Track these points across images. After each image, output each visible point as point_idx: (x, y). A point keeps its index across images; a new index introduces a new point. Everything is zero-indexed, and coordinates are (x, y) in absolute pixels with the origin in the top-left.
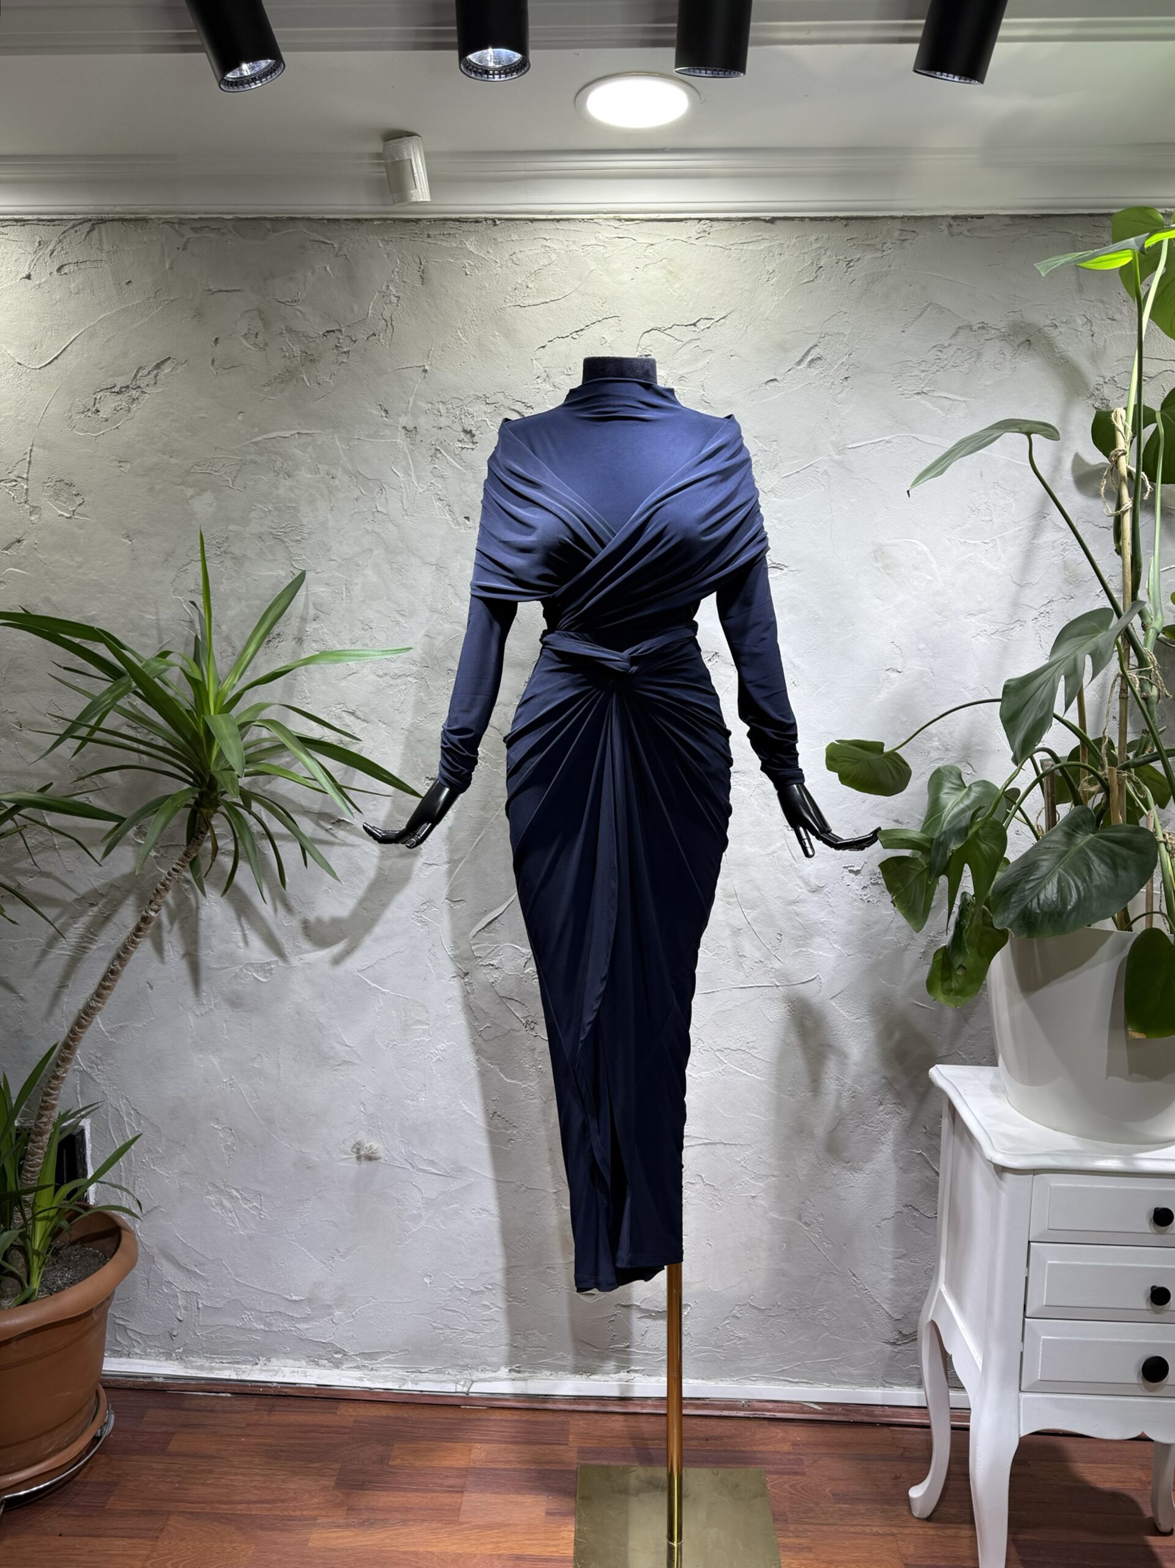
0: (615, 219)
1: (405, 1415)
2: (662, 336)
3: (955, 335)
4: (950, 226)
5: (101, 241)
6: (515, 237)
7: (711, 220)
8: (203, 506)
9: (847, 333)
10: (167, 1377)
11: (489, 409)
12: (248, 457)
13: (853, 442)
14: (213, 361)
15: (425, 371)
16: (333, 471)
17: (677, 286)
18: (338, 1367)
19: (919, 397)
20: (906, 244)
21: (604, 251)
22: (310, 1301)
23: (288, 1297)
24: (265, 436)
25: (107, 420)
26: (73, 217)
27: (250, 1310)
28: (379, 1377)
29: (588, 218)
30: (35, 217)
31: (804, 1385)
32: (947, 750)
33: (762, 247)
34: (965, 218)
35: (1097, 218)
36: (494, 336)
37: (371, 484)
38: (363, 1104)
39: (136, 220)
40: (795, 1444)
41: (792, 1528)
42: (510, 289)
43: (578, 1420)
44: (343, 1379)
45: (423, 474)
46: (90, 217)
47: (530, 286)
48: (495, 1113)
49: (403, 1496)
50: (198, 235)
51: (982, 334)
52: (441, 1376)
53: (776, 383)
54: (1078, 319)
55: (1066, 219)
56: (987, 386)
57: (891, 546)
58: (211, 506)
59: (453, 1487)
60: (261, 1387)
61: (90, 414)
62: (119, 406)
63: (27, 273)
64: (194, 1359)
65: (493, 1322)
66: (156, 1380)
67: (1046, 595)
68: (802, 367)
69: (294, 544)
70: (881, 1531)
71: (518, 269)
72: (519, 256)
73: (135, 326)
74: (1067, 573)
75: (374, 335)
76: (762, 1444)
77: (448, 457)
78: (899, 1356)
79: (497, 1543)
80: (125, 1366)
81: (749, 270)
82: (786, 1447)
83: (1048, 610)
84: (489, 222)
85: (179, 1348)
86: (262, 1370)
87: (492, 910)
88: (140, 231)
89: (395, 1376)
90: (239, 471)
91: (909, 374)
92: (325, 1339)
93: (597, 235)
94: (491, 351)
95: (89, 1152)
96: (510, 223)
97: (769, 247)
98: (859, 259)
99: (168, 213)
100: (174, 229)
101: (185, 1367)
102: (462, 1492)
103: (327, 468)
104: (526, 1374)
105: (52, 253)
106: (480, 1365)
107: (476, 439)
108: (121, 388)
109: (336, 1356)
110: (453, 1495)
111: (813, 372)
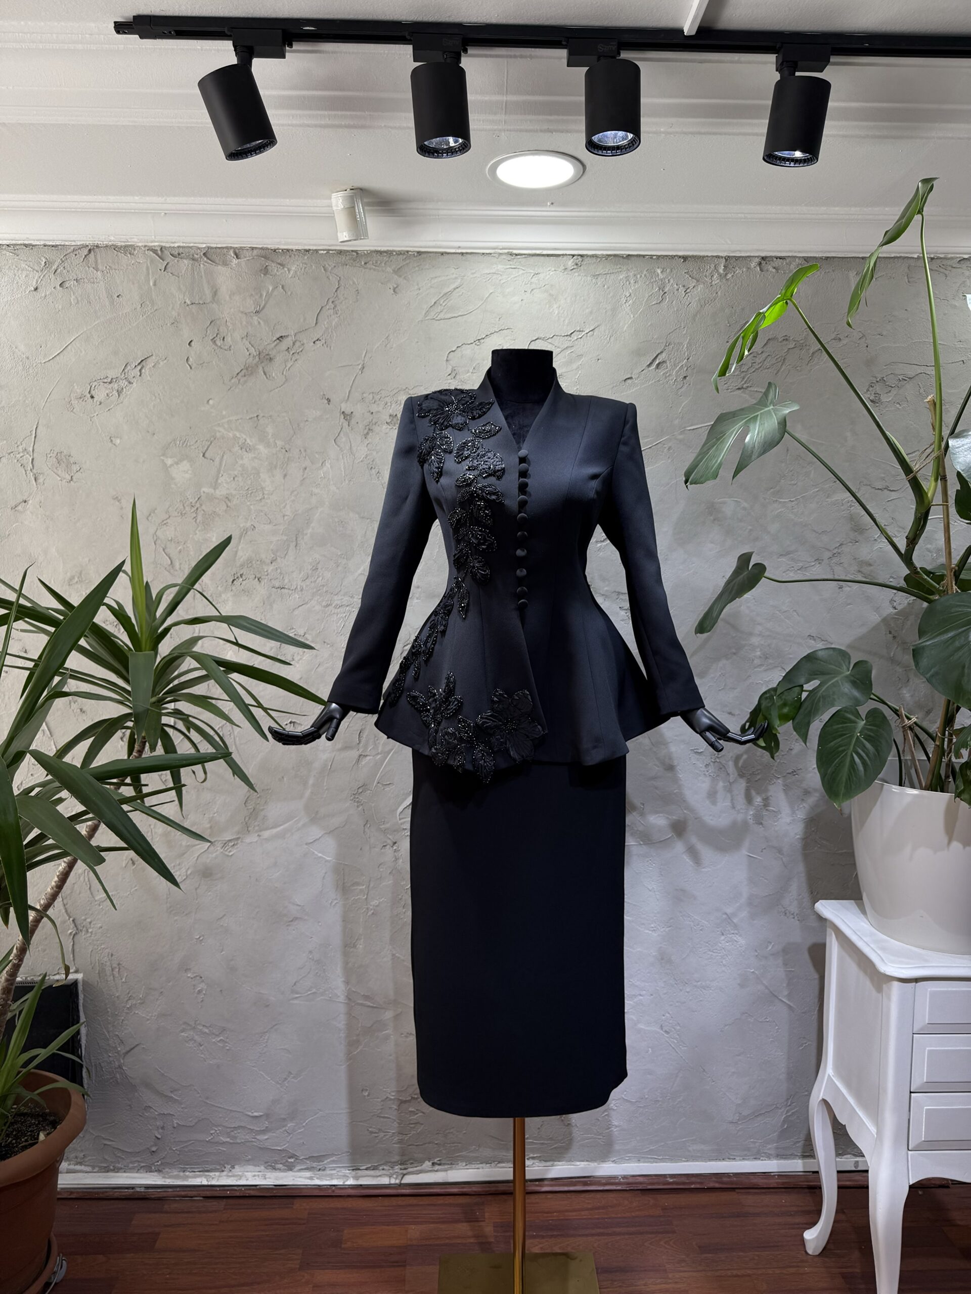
0: (507, 253)
3: (765, 344)
4: (760, 264)
5: (96, 263)
6: (430, 266)
7: (582, 256)
8: (182, 473)
9: (686, 342)
10: (148, 1187)
12: (218, 434)
13: (691, 425)
14: (188, 359)
15: (361, 368)
16: (287, 447)
17: (557, 305)
18: (291, 1170)
19: (740, 391)
20: (729, 276)
21: (501, 278)
22: (267, 1116)
23: (250, 1114)
24: (230, 418)
25: (101, 403)
26: (73, 243)
27: (219, 1126)
28: (327, 1175)
29: (487, 253)
30: (42, 243)
32: (767, 658)
33: (622, 277)
37: (317, 456)
39: (126, 246)
40: (664, 1209)
41: (670, 1275)
42: (427, 306)
44: (296, 1179)
45: (358, 448)
46: (87, 243)
47: (444, 304)
50: (178, 259)
51: (786, 345)
52: (377, 1171)
53: (632, 380)
54: (856, 334)
56: (790, 383)
57: (721, 503)
58: (187, 472)
59: (397, 1262)
60: (228, 1190)
61: (86, 399)
62: (110, 393)
63: (35, 287)
64: (170, 1171)
65: (419, 1125)
66: (138, 1190)
67: (838, 540)
68: (652, 368)
69: (254, 503)
70: (739, 1274)
71: (432, 291)
72: (434, 281)
73: (124, 330)
74: (853, 523)
75: (319, 340)
77: (379, 435)
78: (740, 1133)
80: (112, 1179)
81: (611, 295)
82: (658, 1212)
83: (839, 551)
84: (410, 254)
85: (158, 1162)
86: (228, 1176)
88: (129, 255)
89: (340, 1174)
90: (210, 444)
92: (281, 1146)
93: (494, 266)
95: (81, 1002)
96: (426, 255)
97: (626, 277)
98: (694, 287)
99: (152, 242)
100: (157, 255)
101: (164, 1177)
102: (405, 1266)
103: (281, 443)
104: (446, 1167)
105: (56, 271)
106: (407, 1161)
108: (112, 379)
109: (290, 1160)
111: (661, 372)
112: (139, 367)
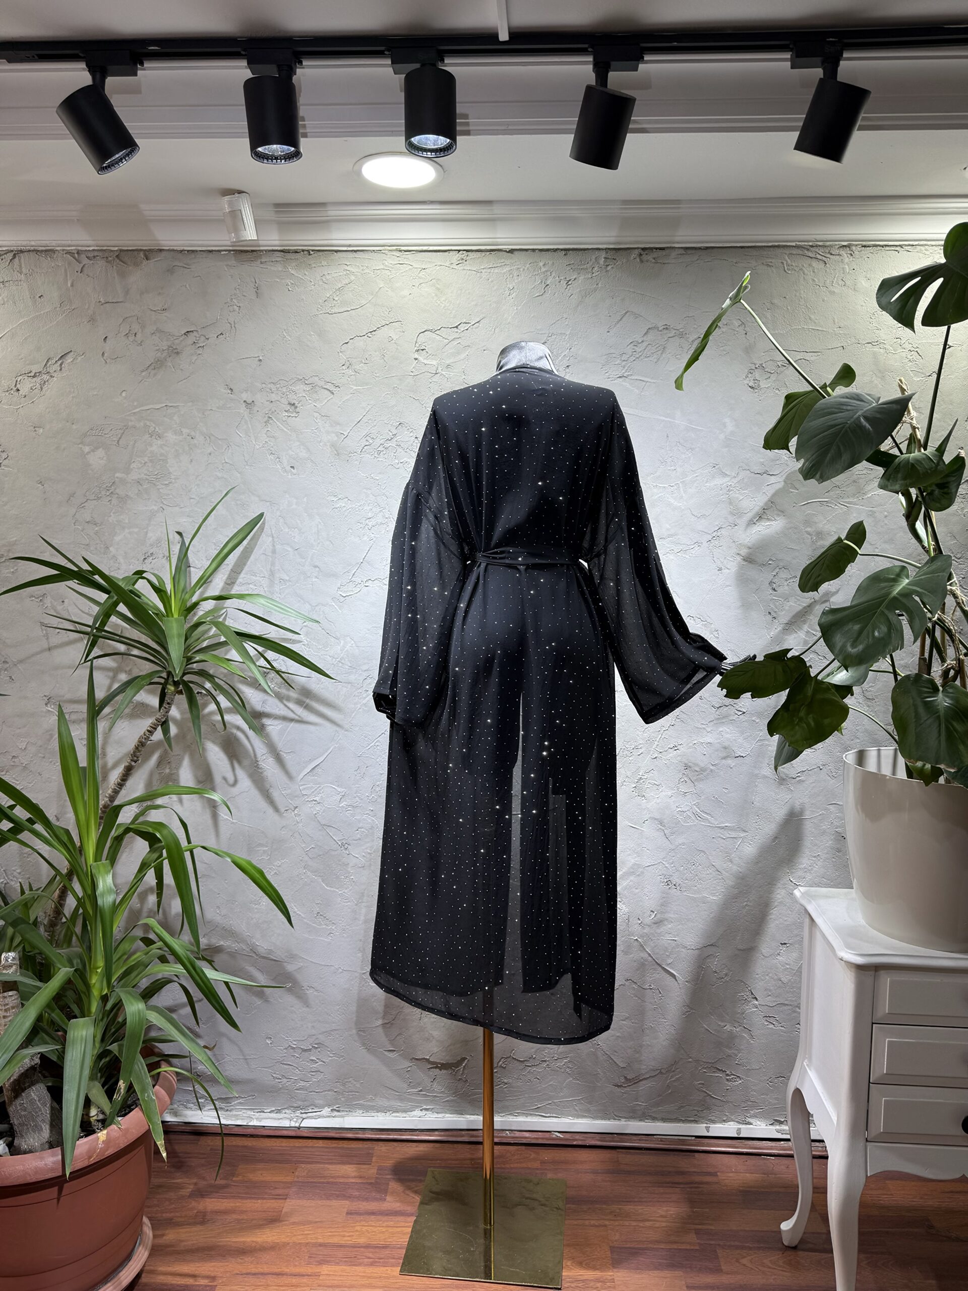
0: (396, 250)
1: (250, 1144)
2: (434, 335)
3: (645, 334)
4: (641, 255)
5: (20, 266)
6: (324, 263)
7: (467, 251)
8: (97, 459)
9: (568, 333)
11: (308, 388)
12: (130, 424)
14: (103, 354)
15: (260, 360)
16: (193, 433)
17: (443, 299)
18: (201, 1109)
19: (621, 380)
20: (609, 268)
21: (389, 273)
24: (141, 409)
25: (25, 397)
28: (232, 1116)
29: (377, 250)
31: (554, 1118)
33: (505, 271)
34: (651, 249)
35: (746, 249)
36: (310, 335)
37: (220, 442)
38: (218, 907)
39: (46, 251)
40: (543, 1162)
42: (320, 301)
43: (381, 1146)
44: (204, 1118)
45: (259, 435)
46: (12, 249)
47: (336, 299)
48: (318, 913)
49: (240, 1202)
50: (92, 262)
51: (667, 333)
52: (280, 1114)
54: (735, 322)
55: (723, 250)
56: (670, 371)
58: (102, 459)
59: (279, 1195)
61: (12, 392)
62: (34, 386)
65: (319, 1073)
67: (717, 524)
69: (163, 486)
70: (597, 1224)
71: (326, 286)
72: (328, 277)
73: (46, 328)
74: (732, 507)
75: (222, 334)
76: (517, 1163)
77: (278, 423)
78: (625, 1095)
79: (306, 1234)
81: (495, 288)
82: (536, 1165)
83: (718, 534)
84: (306, 252)
87: (315, 759)
88: (49, 259)
89: (244, 1115)
90: (123, 433)
91: (613, 363)
93: (384, 262)
94: (308, 346)
96: (321, 253)
97: (509, 271)
98: (575, 279)
99: (69, 246)
100: (74, 258)
102: (286, 1199)
103: (188, 431)
104: (343, 1113)
106: (308, 1106)
107: (298, 410)
108: (35, 373)
110: (277, 1201)
112: (60, 362)
